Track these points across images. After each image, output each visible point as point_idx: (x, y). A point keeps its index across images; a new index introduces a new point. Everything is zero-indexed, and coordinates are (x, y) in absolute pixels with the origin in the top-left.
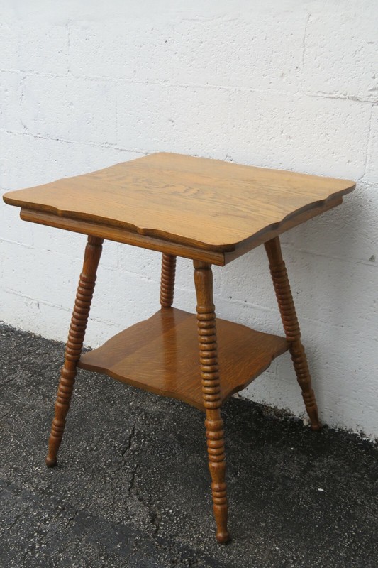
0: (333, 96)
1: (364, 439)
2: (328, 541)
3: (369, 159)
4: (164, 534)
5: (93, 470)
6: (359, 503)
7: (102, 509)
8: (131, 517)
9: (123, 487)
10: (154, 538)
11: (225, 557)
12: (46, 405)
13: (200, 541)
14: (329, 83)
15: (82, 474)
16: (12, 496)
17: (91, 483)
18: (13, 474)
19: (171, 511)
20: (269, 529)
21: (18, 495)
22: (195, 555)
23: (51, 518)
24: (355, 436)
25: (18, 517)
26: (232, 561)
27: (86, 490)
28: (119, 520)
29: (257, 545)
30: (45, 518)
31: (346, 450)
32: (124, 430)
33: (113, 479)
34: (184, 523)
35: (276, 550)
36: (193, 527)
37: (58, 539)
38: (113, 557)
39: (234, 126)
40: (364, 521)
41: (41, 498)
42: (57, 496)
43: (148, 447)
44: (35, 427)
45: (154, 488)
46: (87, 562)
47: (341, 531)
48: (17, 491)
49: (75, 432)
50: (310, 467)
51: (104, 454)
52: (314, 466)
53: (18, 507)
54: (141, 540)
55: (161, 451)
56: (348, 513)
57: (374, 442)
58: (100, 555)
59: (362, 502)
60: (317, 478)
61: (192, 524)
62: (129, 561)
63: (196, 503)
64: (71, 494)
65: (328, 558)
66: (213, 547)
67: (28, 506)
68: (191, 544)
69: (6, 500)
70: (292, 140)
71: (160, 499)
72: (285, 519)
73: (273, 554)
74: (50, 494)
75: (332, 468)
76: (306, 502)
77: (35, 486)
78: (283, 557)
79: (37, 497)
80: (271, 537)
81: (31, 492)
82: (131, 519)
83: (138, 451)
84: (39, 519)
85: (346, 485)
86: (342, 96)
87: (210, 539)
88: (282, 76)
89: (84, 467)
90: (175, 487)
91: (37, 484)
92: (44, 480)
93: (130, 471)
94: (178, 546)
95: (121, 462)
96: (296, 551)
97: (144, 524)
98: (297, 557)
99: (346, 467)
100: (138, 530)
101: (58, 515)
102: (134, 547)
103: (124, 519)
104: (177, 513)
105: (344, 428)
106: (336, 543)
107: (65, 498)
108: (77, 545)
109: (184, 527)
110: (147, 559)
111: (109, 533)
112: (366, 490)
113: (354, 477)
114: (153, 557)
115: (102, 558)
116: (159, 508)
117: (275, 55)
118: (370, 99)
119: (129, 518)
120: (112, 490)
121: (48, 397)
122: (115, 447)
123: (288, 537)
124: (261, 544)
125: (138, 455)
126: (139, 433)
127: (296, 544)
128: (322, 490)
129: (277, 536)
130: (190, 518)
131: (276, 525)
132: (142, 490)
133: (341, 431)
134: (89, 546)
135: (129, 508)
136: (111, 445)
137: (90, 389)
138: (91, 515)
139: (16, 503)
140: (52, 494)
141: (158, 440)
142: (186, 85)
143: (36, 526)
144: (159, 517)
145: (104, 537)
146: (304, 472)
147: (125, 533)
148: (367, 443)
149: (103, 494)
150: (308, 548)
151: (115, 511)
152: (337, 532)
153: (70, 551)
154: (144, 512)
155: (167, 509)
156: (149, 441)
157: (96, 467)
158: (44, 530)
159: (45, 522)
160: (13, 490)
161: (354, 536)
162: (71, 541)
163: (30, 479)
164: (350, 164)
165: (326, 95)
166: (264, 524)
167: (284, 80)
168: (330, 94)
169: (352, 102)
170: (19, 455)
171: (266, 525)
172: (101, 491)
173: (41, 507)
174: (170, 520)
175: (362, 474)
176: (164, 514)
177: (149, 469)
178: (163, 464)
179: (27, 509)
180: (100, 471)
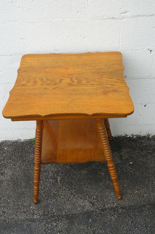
0: (103, 18)
1: (128, 136)
2: (148, 180)
3: (121, 40)
4: (101, 207)
5: (53, 196)
6: (145, 162)
7: (72, 210)
8: (85, 207)
9: (71, 197)
10: (99, 210)
11: (125, 204)
12: (6, 177)
13: (113, 203)
14: (101, 13)
15: (51, 200)
16: (34, 224)
17: (58, 202)
18: (25, 215)
19: (95, 197)
20: (129, 186)
21: (36, 222)
22: (116, 209)
23: (57, 224)
24: (124, 136)
25: (45, 231)
26: (128, 204)
27: (58, 205)
28: (81, 210)
29: (130, 194)
30: (55, 225)
31: (126, 144)
32: (49, 173)
33: (64, 196)
34: (103, 200)
35: (137, 193)
36: (107, 199)
37: (68, 230)
38: (92, 225)
39: (57, 37)
40: (152, 168)
41: (46, 218)
42: (51, 214)
43: (64, 176)
44: (12, 190)
45: (81, 192)
46: (86, 232)
47: (148, 175)
48: (34, 221)
49: (31, 183)
50: (121, 156)
51: (50, 187)
52: (122, 155)
53: (41, 227)
54: (96, 214)
55: (70, 175)
56: (145, 167)
57: (132, 136)
58: (88, 227)
59: (146, 161)
60: (127, 159)
61: (105, 198)
62: (99, 224)
63: (99, 189)
64: (55, 210)
65: (152, 186)
66: (119, 203)
67: (44, 224)
68: (112, 205)
69: (34, 227)
70: (86, 39)
71: (87, 195)
72: (130, 180)
73: (137, 194)
74: (47, 215)
75: (128, 153)
76: (131, 170)
77: (39, 215)
78: (141, 194)
79: (44, 219)
80: (132, 189)
81: (39, 218)
82: (85, 208)
83: (62, 180)
84: (53, 227)
85: (137, 157)
86: (107, 18)
87: (115, 200)
88: (78, 12)
89: (49, 197)
90: (87, 187)
91: (39, 213)
92: (39, 211)
93: (67, 189)
94: (109, 209)
95: (60, 188)
96: (142, 189)
97: (91, 207)
98: (144, 191)
99: (131, 150)
100: (92, 211)
101: (59, 221)
102: (96, 218)
103: (83, 210)
104: (97, 196)
105: (119, 135)
106: (150, 180)
107: (54, 213)
108: (77, 228)
109: (104, 201)
110: (104, 220)
111: (83, 217)
112: (143, 156)
113: (136, 153)
114: (105, 217)
115: (89, 228)
116: (90, 198)
117: (73, 3)
118: (120, 17)
119: (84, 208)
120: (69, 201)
121: (3, 173)
122: (52, 182)
123: (136, 186)
124: (131, 193)
125: (64, 181)
126: (56, 172)
127: (140, 187)
128: (131, 163)
129: (133, 187)
130: (102, 196)
131: (129, 184)
132: (78, 195)
133: (119, 137)
134: (81, 226)
135: (81, 204)
136: (50, 182)
137: (17, 162)
138: (70, 214)
139: (38, 225)
140: (48, 214)
141: (65, 171)
142: (28, 22)
143: (55, 230)
144: (93, 201)
145: (82, 220)
146: (121, 159)
147: (88, 214)
148: (130, 137)
149: (66, 204)
150: (145, 186)
151: (77, 208)
152: (148, 176)
153: (76, 232)
154: (87, 203)
155: (93, 197)
156: (62, 173)
157: (53, 194)
158: (60, 230)
159: (57, 226)
160: (32, 221)
161: (153, 175)
162: (73, 229)
163: (34, 213)
164: (113, 44)
165: (100, 18)
166: (126, 185)
167: (79, 13)
168: (102, 17)
169: (112, 19)
170: (18, 205)
171: (127, 185)
172: (64, 203)
173: (49, 222)
174: (97, 201)
175: (137, 151)
176: (93, 199)
177: (72, 184)
178: (75, 180)
179: (45, 225)
180: (56, 195)
